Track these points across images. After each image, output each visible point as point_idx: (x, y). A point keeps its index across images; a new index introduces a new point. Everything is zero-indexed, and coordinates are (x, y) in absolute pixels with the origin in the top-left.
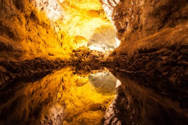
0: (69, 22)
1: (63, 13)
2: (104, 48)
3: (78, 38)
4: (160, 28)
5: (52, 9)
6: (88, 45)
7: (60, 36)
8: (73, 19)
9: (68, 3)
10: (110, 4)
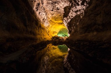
0: (51, 27)
1: (49, 24)
2: (63, 36)
3: (54, 32)
4: (85, 33)
5: (46, 23)
6: (58, 34)
7: (48, 32)
8: (53, 26)
9: (51, 21)
10: (66, 22)
